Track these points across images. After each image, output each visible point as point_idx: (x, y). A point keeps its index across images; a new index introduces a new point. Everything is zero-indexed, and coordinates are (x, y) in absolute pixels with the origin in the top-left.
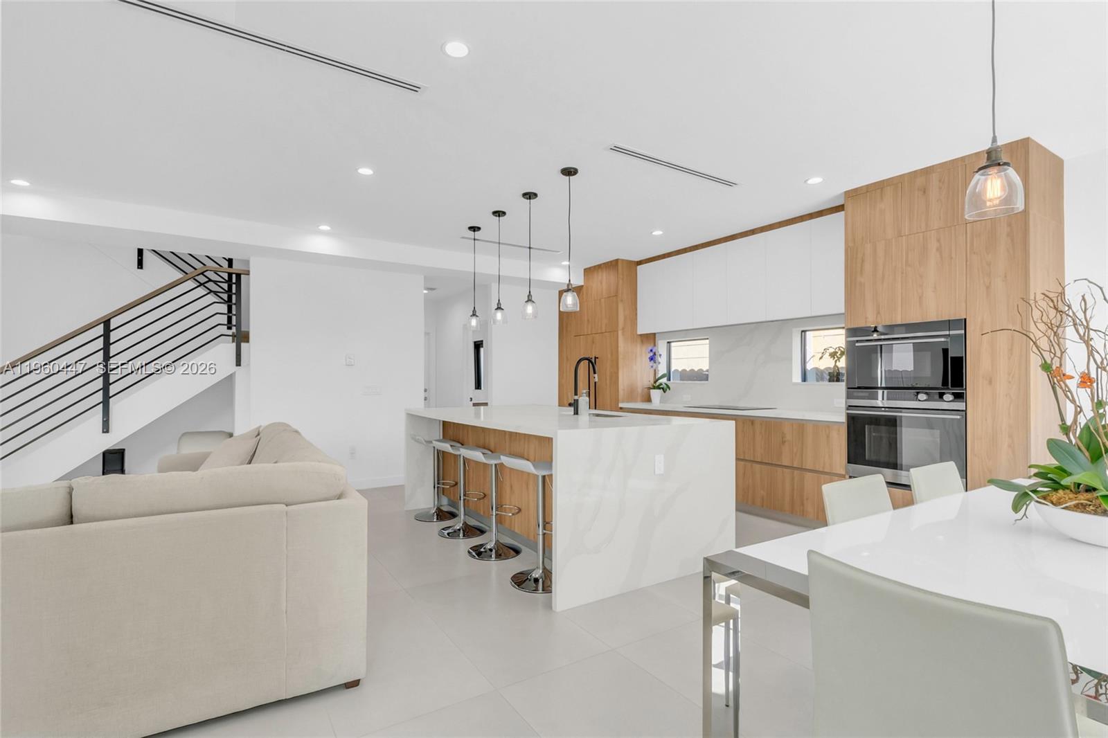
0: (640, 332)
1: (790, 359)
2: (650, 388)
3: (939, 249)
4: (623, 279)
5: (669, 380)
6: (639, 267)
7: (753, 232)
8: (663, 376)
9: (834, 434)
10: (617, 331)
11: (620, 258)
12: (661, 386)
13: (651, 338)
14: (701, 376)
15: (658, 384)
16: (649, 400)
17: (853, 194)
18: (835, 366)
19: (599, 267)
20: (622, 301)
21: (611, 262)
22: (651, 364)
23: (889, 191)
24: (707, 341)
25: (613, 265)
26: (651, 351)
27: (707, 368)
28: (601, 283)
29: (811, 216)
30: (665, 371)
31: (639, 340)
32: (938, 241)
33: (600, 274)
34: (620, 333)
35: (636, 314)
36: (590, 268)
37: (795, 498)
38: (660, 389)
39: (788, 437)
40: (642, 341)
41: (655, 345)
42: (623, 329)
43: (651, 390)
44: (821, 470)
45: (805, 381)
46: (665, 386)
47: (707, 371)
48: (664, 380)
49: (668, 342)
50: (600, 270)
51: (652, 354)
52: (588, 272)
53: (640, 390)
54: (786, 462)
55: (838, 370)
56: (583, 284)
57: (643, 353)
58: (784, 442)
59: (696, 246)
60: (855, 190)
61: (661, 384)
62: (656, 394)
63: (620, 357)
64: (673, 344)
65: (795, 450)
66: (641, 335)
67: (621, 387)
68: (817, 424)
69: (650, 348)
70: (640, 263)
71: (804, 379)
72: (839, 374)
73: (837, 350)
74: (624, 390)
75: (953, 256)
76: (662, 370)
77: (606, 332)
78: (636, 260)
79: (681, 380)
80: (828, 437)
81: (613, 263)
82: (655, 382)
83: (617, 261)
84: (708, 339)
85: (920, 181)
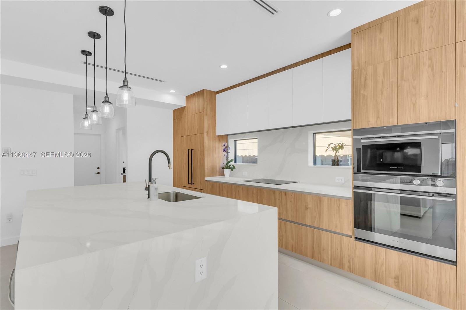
0: (218, 134)
1: (307, 151)
2: (223, 168)
3: (431, 66)
4: (207, 102)
5: (235, 162)
6: (217, 95)
7: (284, 69)
8: (231, 161)
9: (343, 206)
10: (204, 133)
11: (205, 89)
12: (230, 167)
13: (225, 138)
14: (253, 160)
15: (228, 165)
16: (223, 175)
17: (357, 32)
18: (336, 155)
19: (193, 95)
20: (206, 115)
21: (200, 91)
22: (224, 154)
23: (387, 26)
24: (257, 140)
25: (201, 93)
26: (224, 145)
27: (257, 155)
28: (195, 104)
29: (323, 55)
30: (233, 158)
31: (217, 138)
32: (430, 59)
33: (194, 98)
34: (205, 134)
35: (216, 123)
36: (189, 96)
37: (315, 247)
38: (230, 168)
39: (310, 205)
40: (219, 140)
41: (227, 142)
42: (207, 132)
43: (224, 169)
44: (334, 230)
45: (315, 165)
46: (232, 166)
47: (257, 157)
48: (233, 163)
49: (235, 141)
50: (194, 96)
51: (224, 147)
52: (188, 98)
53: (218, 169)
54: (308, 223)
55: (337, 158)
56: (185, 105)
57: (220, 147)
58: (307, 209)
59: (250, 80)
60: (360, 28)
61: (230, 166)
62: (227, 171)
63: (206, 149)
64: (238, 142)
65: (315, 214)
66: (219, 136)
67: (206, 167)
68: (330, 198)
69: (224, 144)
70: (218, 92)
71: (315, 164)
72: (338, 161)
73: (337, 145)
74: (208, 169)
75: (444, 70)
76: (231, 156)
77: (197, 134)
78: (216, 91)
79: (243, 162)
80: (339, 207)
81: (202, 92)
82: (227, 164)
83: (203, 90)
84: (257, 138)
85: (414, 14)
